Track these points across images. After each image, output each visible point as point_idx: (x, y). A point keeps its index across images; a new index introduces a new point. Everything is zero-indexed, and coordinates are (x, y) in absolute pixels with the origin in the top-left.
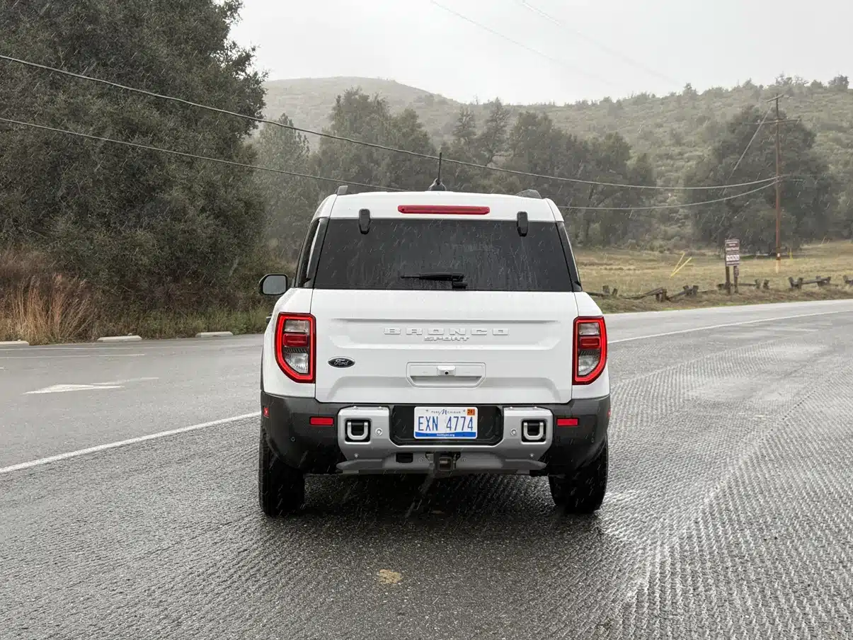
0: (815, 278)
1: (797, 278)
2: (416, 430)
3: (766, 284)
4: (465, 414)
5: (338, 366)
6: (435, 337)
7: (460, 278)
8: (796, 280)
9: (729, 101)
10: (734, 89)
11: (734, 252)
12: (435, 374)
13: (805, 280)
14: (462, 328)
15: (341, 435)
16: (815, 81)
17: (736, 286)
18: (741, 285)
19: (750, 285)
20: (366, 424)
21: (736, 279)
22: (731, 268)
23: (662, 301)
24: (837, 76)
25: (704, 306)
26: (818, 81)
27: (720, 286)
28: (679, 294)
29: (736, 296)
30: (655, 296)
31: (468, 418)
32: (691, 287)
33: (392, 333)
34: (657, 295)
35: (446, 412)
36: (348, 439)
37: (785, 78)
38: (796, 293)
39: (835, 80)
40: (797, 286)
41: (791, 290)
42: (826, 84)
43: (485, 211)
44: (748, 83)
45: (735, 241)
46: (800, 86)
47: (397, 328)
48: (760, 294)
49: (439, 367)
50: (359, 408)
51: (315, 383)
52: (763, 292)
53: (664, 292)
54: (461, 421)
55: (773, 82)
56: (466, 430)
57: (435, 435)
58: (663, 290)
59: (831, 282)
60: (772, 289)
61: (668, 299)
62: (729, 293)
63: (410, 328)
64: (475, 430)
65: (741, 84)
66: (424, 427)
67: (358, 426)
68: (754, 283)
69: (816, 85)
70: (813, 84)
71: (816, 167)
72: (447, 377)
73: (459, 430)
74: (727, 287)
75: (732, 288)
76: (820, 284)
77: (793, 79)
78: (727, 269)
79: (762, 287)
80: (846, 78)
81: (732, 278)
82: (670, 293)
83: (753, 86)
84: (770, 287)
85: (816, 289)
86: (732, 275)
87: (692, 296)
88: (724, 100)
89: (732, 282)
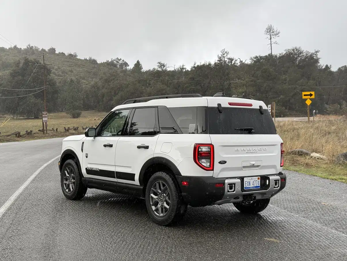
0: (73, 127)
2: (245, 186)
3: (57, 130)
4: (257, 179)
5: (222, 164)
6: (249, 151)
7: (251, 129)
8: (67, 128)
9: (8, 53)
11: (45, 117)
12: (249, 165)
13: (70, 128)
14: (256, 148)
15: (226, 190)
16: (43, 48)
17: (46, 131)
18: (48, 130)
19: (51, 130)
20: (234, 185)
21: (46, 128)
22: (45, 123)
23: (18, 137)
24: (51, 47)
25: (35, 139)
26: (44, 49)
27: (39, 130)
28: (25, 134)
29: (47, 135)
30: (15, 135)
31: (258, 180)
32: (29, 131)
33: (237, 150)
34: (16, 135)
35: (252, 179)
36: (228, 192)
37: (30, 46)
38: (67, 133)
39: (50, 49)
40: (67, 130)
41: (65, 132)
42: (47, 50)
43: (251, 105)
44: (15, 47)
45: (46, 113)
46: (37, 50)
47: (239, 148)
48: (55, 133)
49: (251, 162)
50: (231, 179)
51: (213, 171)
52: (56, 133)
53: (19, 133)
54: (256, 181)
55: (26, 47)
56: (258, 185)
57: (249, 188)
58: (19, 132)
59: (79, 129)
60: (59, 132)
61: (21, 136)
62: (44, 133)
63: (242, 148)
64: (260, 185)
65: (13, 46)
66: (247, 185)
67: (231, 186)
68: (52, 129)
70: (42, 50)
71: (52, 84)
72: (253, 166)
73: (256, 186)
74: (43, 131)
75: (45, 131)
76: (75, 129)
77: (34, 47)
78: (43, 123)
79: (55, 131)
80: (55, 49)
81: (45, 127)
82: (21, 134)
83: (17, 48)
84: (58, 131)
85: (74, 132)
86: (45, 126)
87: (30, 135)
88: (5, 52)
89: (45, 129)
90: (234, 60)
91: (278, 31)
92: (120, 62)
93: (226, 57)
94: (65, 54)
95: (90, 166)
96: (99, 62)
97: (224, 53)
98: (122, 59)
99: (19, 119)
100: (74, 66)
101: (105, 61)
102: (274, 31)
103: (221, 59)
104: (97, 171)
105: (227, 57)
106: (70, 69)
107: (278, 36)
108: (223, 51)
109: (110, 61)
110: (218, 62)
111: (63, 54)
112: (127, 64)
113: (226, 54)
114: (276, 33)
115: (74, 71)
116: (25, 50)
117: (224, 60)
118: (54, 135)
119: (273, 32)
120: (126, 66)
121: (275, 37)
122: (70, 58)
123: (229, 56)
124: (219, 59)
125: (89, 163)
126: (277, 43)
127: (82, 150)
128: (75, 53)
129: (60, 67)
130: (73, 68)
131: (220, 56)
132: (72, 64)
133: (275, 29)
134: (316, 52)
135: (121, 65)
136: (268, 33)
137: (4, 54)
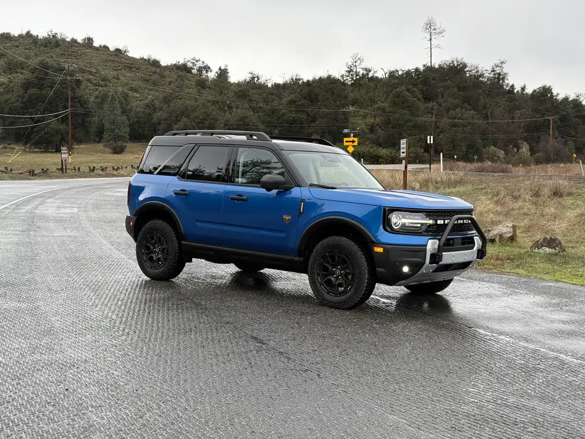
0: (99, 167)
1: (93, 167)
3: (79, 168)
9: (17, 43)
10: (19, 35)
11: (65, 153)
13: (96, 167)
17: (66, 170)
18: (68, 169)
19: (72, 169)
21: (66, 166)
22: (64, 162)
23: (32, 175)
24: (87, 36)
26: (75, 38)
27: (58, 169)
28: (40, 173)
29: (66, 174)
32: (45, 169)
34: (30, 173)
37: (53, 33)
38: (92, 174)
39: (85, 39)
40: (92, 170)
41: (90, 172)
42: (80, 40)
44: (28, 33)
45: (66, 148)
46: (63, 40)
52: (78, 173)
53: (33, 171)
55: (46, 35)
59: (107, 169)
61: (35, 175)
62: (63, 172)
65: (24, 33)
69: (74, 41)
70: (71, 40)
71: (83, 101)
74: (62, 169)
75: (64, 171)
76: (102, 170)
77: (59, 34)
78: (62, 161)
79: (77, 170)
80: (92, 38)
81: (64, 166)
82: (36, 172)
83: (32, 35)
84: (81, 171)
85: (101, 173)
86: (64, 164)
87: (45, 173)
88: (12, 42)
89: (64, 168)
90: (372, 72)
91: (443, 27)
92: (199, 64)
93: (359, 67)
94: (108, 48)
96: (163, 63)
97: (357, 59)
98: (202, 61)
99: (33, 152)
100: (123, 69)
101: (174, 63)
102: (436, 27)
103: (351, 70)
105: (361, 66)
106: (115, 73)
107: (441, 35)
108: (355, 56)
109: (182, 62)
110: (347, 73)
111: (106, 48)
112: (209, 68)
113: (359, 62)
114: (439, 31)
115: (122, 78)
116: (45, 39)
117: (356, 71)
118: (75, 175)
119: (435, 29)
120: (207, 72)
121: (437, 37)
122: (116, 55)
123: (364, 65)
124: (348, 69)
126: (440, 47)
128: (126, 47)
129: (100, 70)
130: (120, 72)
131: (350, 64)
132: (119, 66)
133: (438, 26)
134: (502, 63)
135: (200, 70)
136: (428, 31)
137: (10, 45)
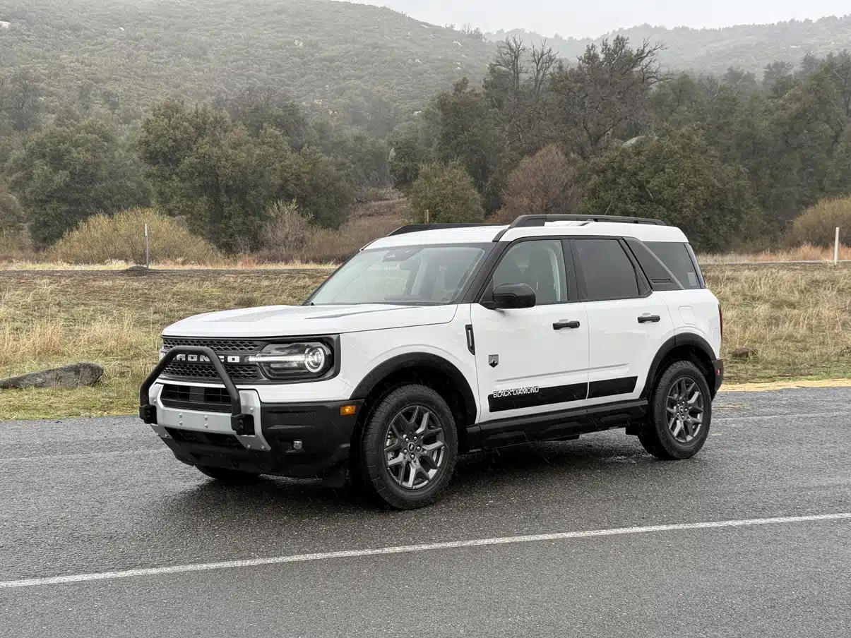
95: (502, 388)
104: (533, 393)
125: (498, 381)
127: (472, 349)
